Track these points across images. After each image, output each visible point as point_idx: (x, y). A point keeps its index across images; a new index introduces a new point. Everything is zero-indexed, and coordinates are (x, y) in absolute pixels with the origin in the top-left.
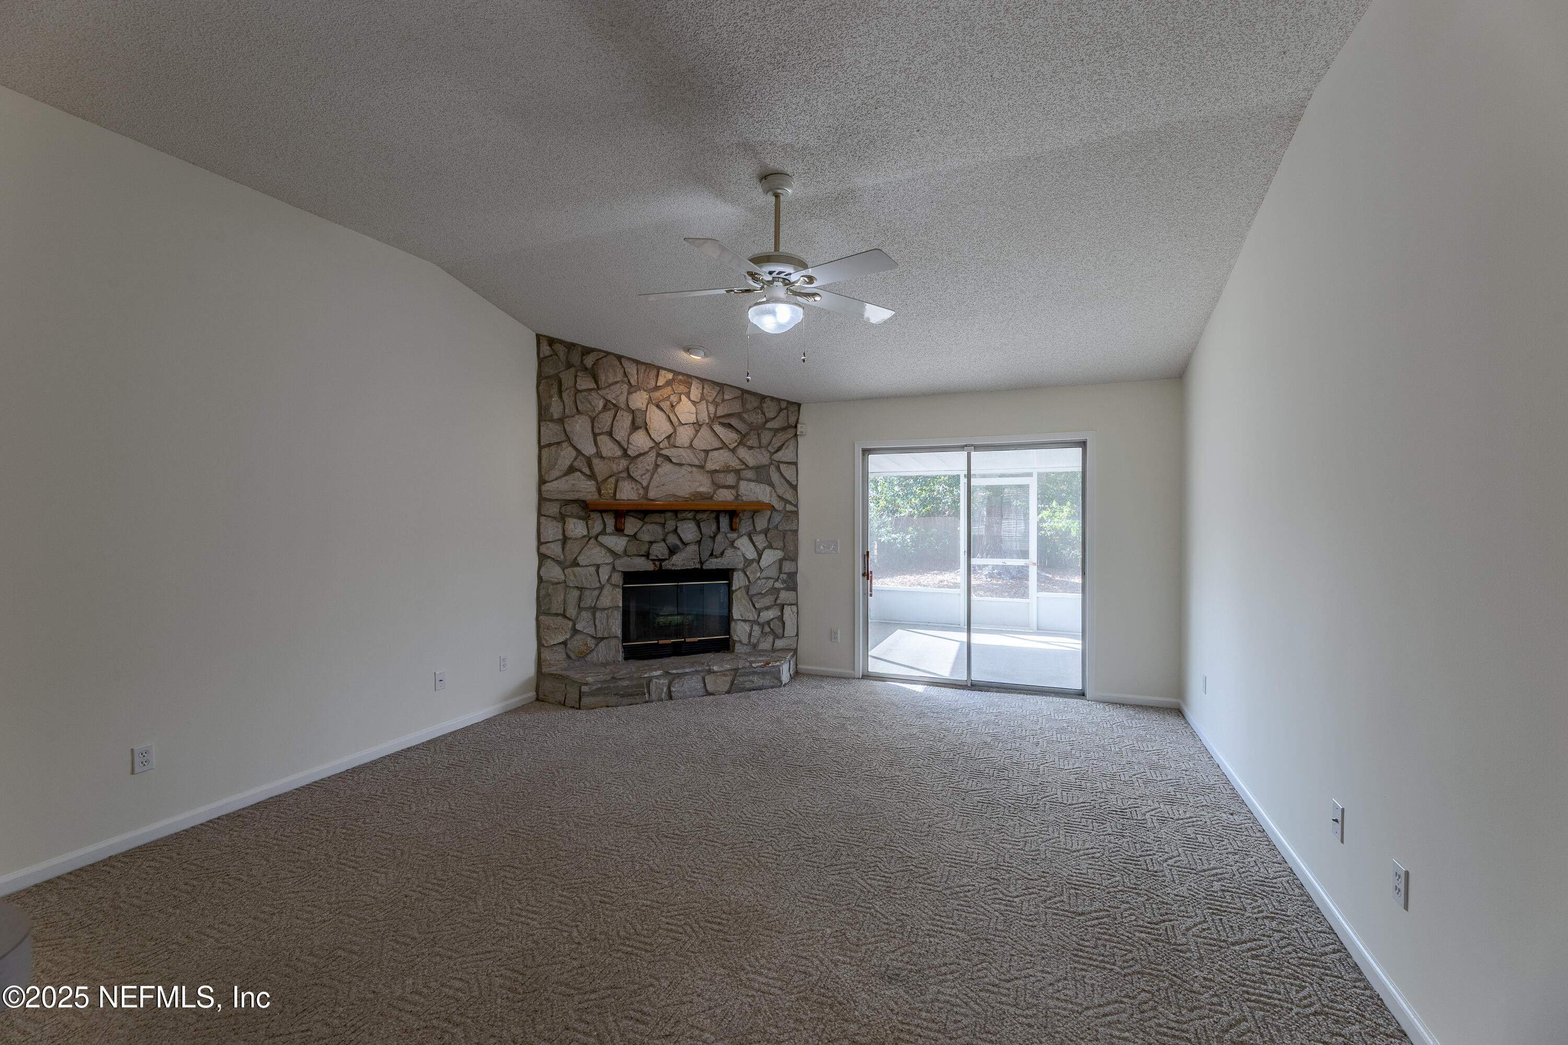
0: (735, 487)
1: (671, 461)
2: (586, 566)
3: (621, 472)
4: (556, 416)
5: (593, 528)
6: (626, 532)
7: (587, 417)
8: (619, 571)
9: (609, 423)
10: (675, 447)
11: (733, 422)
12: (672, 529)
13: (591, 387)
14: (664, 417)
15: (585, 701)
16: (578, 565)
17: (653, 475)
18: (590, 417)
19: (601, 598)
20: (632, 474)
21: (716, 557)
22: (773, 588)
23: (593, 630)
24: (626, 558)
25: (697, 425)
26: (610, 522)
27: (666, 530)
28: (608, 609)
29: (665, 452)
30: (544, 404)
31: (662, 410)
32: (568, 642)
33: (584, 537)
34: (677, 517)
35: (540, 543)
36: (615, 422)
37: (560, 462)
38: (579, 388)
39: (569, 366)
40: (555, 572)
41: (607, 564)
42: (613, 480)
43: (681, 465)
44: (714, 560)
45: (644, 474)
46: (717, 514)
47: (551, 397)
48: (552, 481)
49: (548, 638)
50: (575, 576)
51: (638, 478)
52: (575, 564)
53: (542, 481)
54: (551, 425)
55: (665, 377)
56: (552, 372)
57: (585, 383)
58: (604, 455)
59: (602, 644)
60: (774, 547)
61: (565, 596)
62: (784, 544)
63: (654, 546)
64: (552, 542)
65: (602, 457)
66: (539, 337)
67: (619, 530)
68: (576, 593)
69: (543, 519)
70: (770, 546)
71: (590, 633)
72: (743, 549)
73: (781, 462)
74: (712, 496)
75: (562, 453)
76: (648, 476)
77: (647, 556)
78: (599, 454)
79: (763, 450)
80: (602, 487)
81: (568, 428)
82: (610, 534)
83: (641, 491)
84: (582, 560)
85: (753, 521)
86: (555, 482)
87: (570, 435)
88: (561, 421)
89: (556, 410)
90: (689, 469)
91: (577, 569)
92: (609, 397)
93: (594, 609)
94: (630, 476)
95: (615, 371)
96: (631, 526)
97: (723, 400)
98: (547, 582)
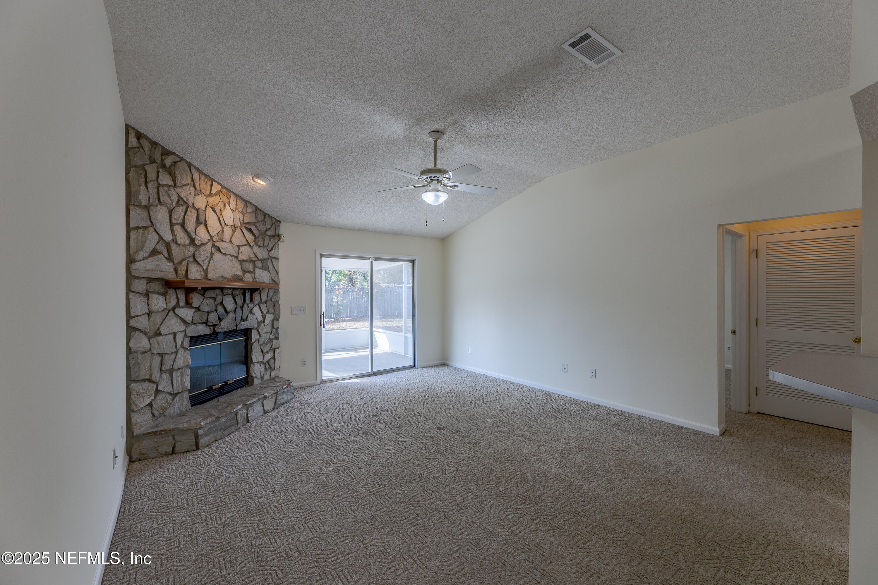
0: (253, 272)
1: (220, 251)
2: (167, 335)
3: (189, 257)
4: (144, 203)
5: (170, 302)
6: (194, 305)
7: (166, 208)
8: (188, 336)
9: (182, 216)
10: (222, 241)
11: (253, 228)
12: (219, 302)
13: (170, 184)
14: (217, 218)
15: (202, 442)
16: (160, 334)
17: (210, 261)
18: (168, 208)
19: (176, 360)
20: (197, 259)
21: (244, 321)
22: (270, 339)
23: (171, 388)
24: (193, 326)
25: (234, 227)
26: (182, 297)
27: (216, 303)
28: (182, 368)
29: (217, 244)
30: (133, 189)
31: (215, 212)
32: (153, 403)
33: (164, 310)
34: (223, 292)
35: (129, 317)
36: (186, 216)
37: (147, 244)
38: (161, 182)
39: (152, 161)
40: (142, 343)
41: (181, 331)
42: (185, 263)
43: (225, 254)
44: (243, 323)
45: (205, 260)
46: (244, 291)
47: (140, 185)
48: (140, 261)
49: (137, 403)
50: (158, 344)
51: (201, 263)
52: (158, 334)
53: (130, 261)
54: (139, 210)
55: (216, 188)
56: (140, 163)
57: (165, 179)
58: (179, 242)
59: (177, 398)
60: (270, 312)
61: (151, 363)
62: (274, 310)
63: (211, 314)
64: (140, 315)
65: (177, 243)
66: (128, 128)
67: (188, 304)
68: (158, 359)
69: (131, 295)
70: (268, 312)
71: (169, 391)
72: (256, 314)
73: (273, 257)
74: (242, 279)
75: (149, 237)
76: (206, 262)
77: (206, 323)
78: (175, 241)
79: (265, 248)
80: (179, 269)
81: (153, 216)
82: (183, 307)
83: (202, 273)
84: (164, 330)
85: (260, 296)
86: (142, 262)
87: (154, 222)
88: (147, 208)
89: (143, 198)
90: (231, 258)
91: (160, 338)
92: (182, 195)
93: (171, 371)
94: (195, 260)
95: (187, 175)
96: (196, 299)
97: (247, 212)
98: (136, 352)
